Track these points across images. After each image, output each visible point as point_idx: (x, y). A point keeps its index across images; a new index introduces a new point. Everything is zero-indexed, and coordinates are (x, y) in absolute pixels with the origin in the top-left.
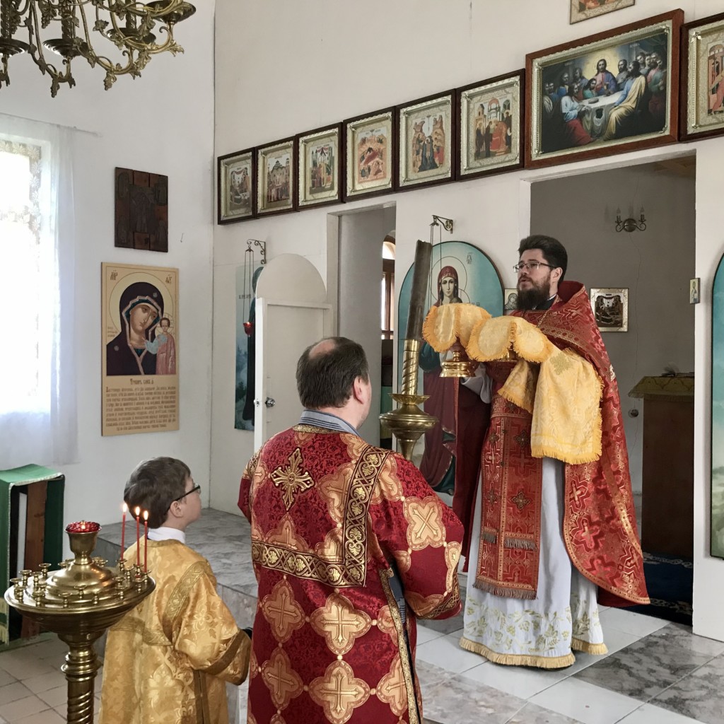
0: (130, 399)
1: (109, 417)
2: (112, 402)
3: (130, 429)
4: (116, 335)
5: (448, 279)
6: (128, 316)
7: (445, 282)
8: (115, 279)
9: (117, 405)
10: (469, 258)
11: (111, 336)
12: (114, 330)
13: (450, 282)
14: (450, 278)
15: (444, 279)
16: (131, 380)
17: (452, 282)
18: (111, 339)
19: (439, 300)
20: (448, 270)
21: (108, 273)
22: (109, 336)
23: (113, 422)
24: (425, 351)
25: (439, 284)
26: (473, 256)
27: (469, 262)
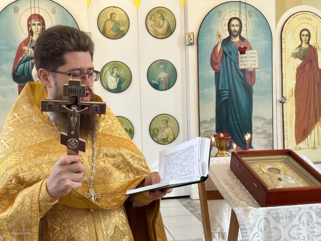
5: (37, 22)
7: (34, 25)
10: (53, 10)
13: (38, 24)
14: (39, 22)
15: (33, 22)
17: (40, 25)
19: (29, 36)
20: (36, 16)
24: (18, 71)
25: (29, 26)
26: (56, 9)
27: (54, 12)
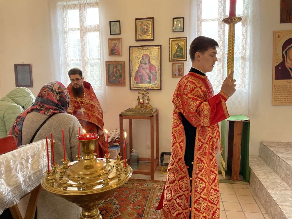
0: (286, 90)
1: (275, 97)
2: (277, 91)
3: (286, 103)
4: (280, 62)
6: (286, 53)
8: (280, 38)
9: (279, 92)
11: (277, 63)
12: (279, 60)
16: (287, 81)
18: (277, 64)
21: (277, 35)
22: (276, 63)
23: (277, 100)
